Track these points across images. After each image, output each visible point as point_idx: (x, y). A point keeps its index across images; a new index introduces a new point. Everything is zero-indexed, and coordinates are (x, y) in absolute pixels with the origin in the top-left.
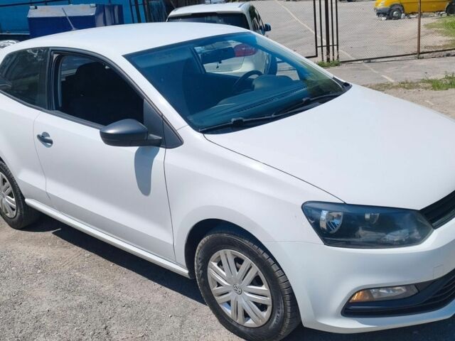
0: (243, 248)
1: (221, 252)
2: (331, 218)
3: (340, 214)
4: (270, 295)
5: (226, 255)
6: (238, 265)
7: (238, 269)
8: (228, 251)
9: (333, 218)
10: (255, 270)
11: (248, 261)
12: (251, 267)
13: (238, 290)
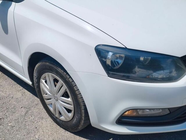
0: (57, 73)
1: (46, 74)
2: (116, 58)
3: (123, 55)
4: (73, 104)
5: (49, 76)
6: (56, 83)
7: (55, 86)
8: (50, 74)
9: (117, 58)
10: (65, 88)
11: (61, 82)
12: (62, 86)
13: (56, 98)
